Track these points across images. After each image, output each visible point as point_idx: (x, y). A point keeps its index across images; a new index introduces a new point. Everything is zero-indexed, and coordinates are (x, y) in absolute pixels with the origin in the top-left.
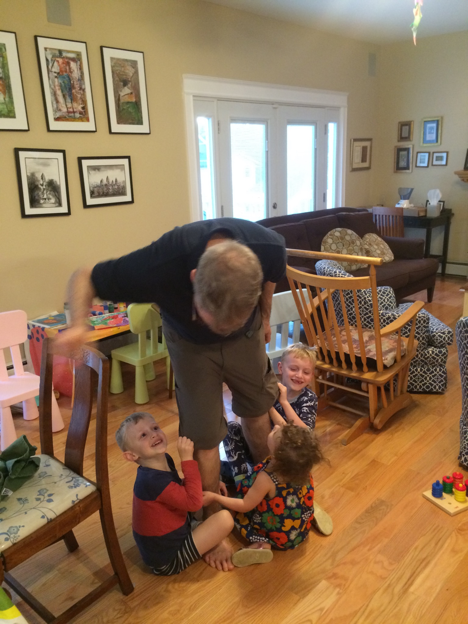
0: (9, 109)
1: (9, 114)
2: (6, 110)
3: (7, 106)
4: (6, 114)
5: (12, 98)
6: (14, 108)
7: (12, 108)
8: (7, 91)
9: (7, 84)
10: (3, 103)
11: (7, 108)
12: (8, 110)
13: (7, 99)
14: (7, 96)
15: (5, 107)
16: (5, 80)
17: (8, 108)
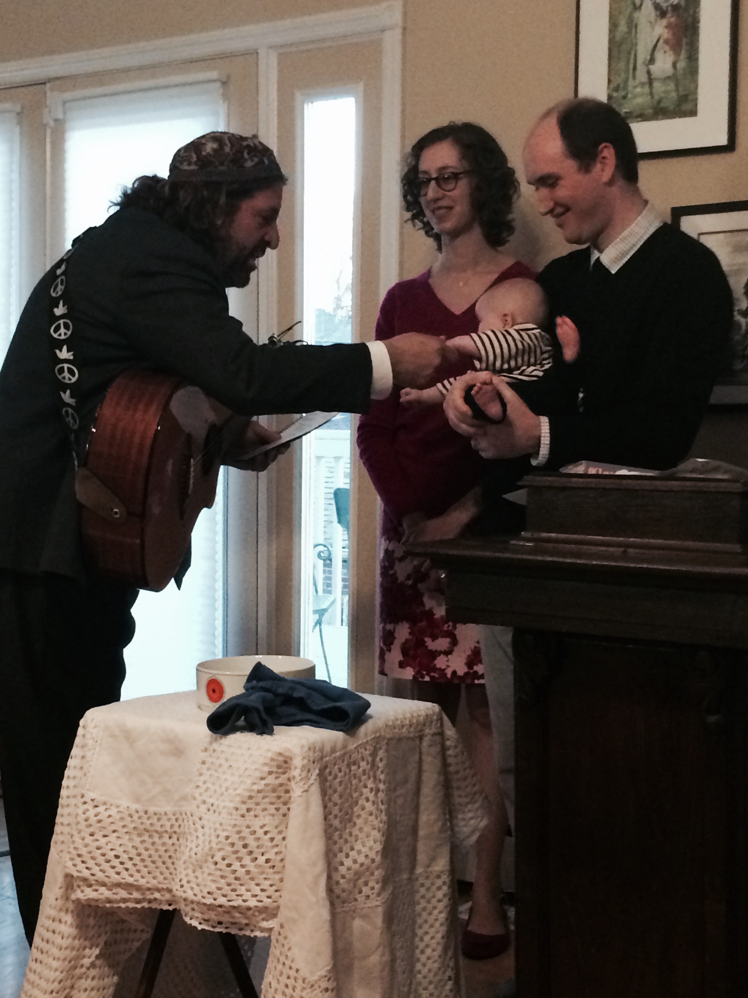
0: (682, 93)
1: (679, 105)
2: (674, 94)
3: (677, 85)
4: (672, 107)
5: (697, 59)
6: (696, 87)
7: (693, 86)
8: (684, 41)
9: (690, 20)
10: (668, 78)
11: (677, 90)
12: (678, 95)
13: (681, 65)
14: (683, 55)
15: (671, 86)
16: (686, 9)
17: (681, 89)
